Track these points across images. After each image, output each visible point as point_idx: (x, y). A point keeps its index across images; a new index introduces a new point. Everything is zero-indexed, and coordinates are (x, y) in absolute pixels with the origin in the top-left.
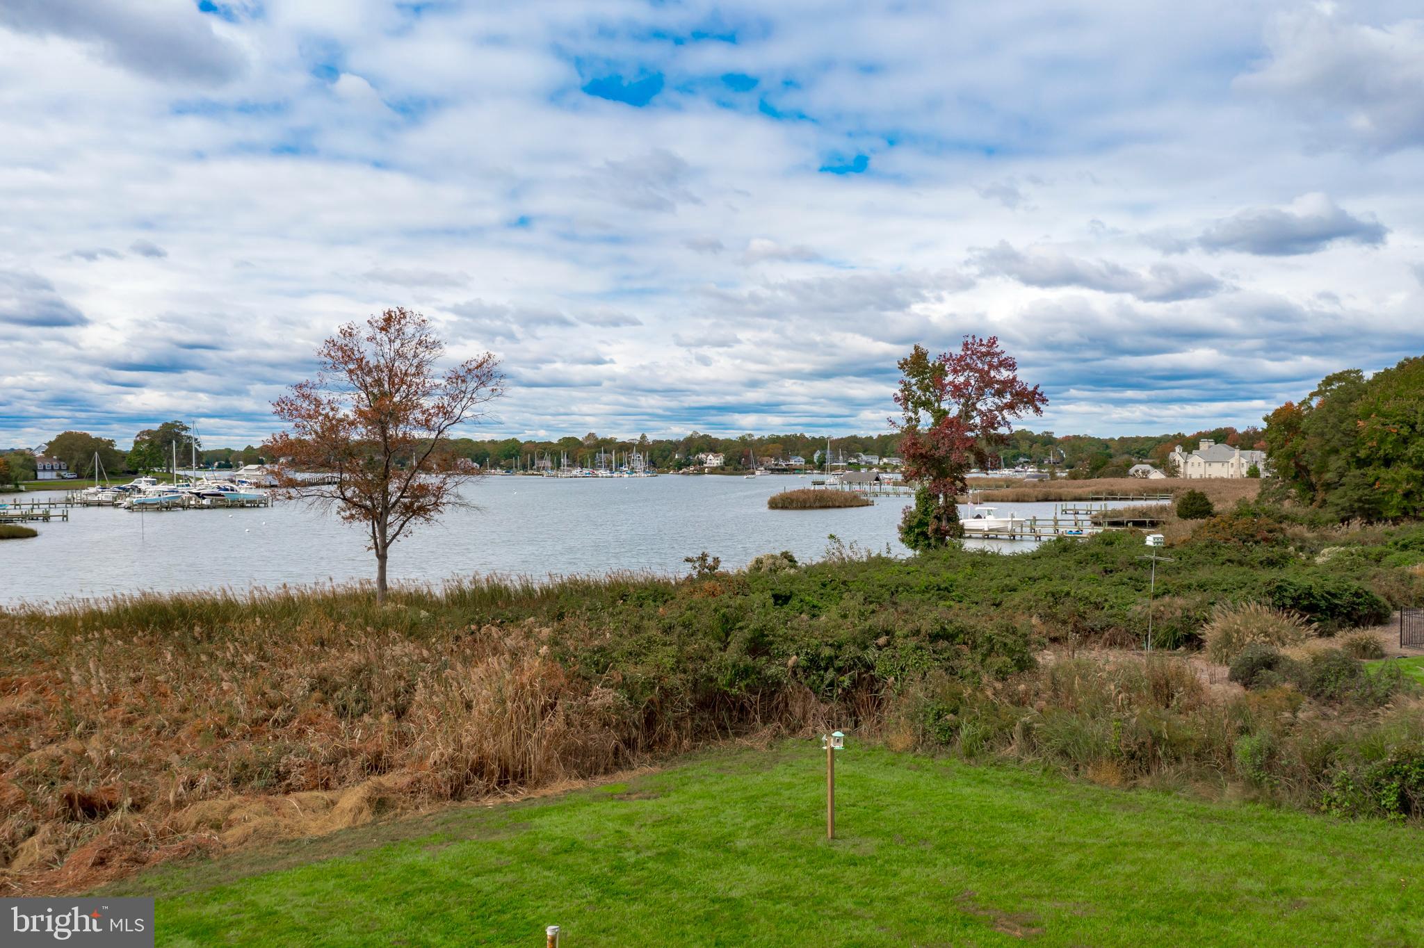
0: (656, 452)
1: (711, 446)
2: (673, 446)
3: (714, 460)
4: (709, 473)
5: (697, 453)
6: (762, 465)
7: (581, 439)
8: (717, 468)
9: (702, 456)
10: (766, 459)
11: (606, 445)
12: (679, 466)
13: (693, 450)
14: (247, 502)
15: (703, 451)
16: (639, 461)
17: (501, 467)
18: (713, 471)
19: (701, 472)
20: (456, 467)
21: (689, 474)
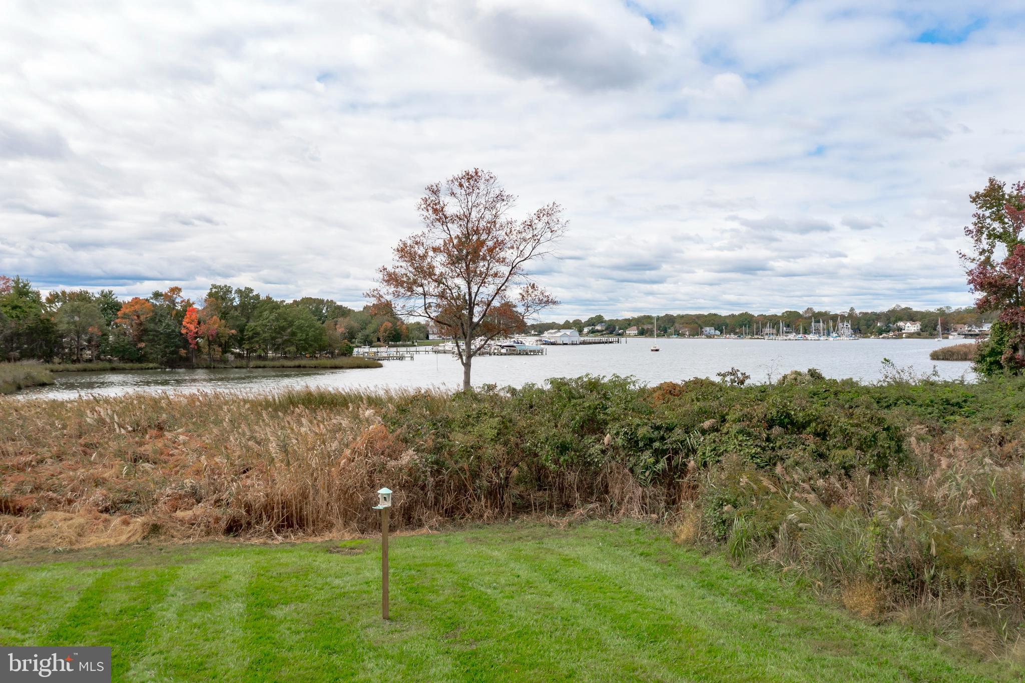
0: (862, 322)
1: (911, 316)
2: (877, 316)
3: (911, 327)
4: (906, 338)
5: (896, 321)
6: (956, 331)
7: (801, 313)
8: (914, 333)
9: (901, 324)
10: (959, 326)
11: (819, 317)
12: (880, 332)
13: (893, 319)
14: (531, 351)
15: (901, 320)
16: (846, 328)
17: (735, 334)
18: (910, 336)
19: (900, 337)
20: (702, 333)
21: (888, 338)
